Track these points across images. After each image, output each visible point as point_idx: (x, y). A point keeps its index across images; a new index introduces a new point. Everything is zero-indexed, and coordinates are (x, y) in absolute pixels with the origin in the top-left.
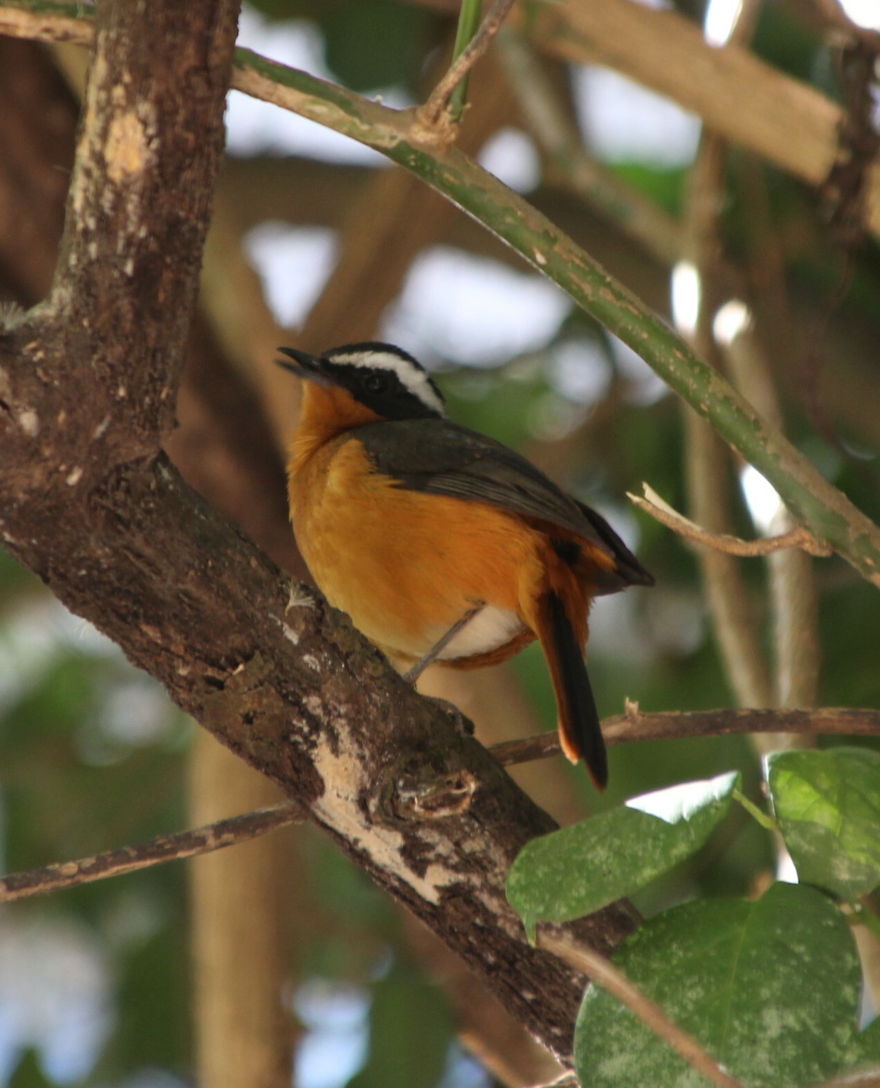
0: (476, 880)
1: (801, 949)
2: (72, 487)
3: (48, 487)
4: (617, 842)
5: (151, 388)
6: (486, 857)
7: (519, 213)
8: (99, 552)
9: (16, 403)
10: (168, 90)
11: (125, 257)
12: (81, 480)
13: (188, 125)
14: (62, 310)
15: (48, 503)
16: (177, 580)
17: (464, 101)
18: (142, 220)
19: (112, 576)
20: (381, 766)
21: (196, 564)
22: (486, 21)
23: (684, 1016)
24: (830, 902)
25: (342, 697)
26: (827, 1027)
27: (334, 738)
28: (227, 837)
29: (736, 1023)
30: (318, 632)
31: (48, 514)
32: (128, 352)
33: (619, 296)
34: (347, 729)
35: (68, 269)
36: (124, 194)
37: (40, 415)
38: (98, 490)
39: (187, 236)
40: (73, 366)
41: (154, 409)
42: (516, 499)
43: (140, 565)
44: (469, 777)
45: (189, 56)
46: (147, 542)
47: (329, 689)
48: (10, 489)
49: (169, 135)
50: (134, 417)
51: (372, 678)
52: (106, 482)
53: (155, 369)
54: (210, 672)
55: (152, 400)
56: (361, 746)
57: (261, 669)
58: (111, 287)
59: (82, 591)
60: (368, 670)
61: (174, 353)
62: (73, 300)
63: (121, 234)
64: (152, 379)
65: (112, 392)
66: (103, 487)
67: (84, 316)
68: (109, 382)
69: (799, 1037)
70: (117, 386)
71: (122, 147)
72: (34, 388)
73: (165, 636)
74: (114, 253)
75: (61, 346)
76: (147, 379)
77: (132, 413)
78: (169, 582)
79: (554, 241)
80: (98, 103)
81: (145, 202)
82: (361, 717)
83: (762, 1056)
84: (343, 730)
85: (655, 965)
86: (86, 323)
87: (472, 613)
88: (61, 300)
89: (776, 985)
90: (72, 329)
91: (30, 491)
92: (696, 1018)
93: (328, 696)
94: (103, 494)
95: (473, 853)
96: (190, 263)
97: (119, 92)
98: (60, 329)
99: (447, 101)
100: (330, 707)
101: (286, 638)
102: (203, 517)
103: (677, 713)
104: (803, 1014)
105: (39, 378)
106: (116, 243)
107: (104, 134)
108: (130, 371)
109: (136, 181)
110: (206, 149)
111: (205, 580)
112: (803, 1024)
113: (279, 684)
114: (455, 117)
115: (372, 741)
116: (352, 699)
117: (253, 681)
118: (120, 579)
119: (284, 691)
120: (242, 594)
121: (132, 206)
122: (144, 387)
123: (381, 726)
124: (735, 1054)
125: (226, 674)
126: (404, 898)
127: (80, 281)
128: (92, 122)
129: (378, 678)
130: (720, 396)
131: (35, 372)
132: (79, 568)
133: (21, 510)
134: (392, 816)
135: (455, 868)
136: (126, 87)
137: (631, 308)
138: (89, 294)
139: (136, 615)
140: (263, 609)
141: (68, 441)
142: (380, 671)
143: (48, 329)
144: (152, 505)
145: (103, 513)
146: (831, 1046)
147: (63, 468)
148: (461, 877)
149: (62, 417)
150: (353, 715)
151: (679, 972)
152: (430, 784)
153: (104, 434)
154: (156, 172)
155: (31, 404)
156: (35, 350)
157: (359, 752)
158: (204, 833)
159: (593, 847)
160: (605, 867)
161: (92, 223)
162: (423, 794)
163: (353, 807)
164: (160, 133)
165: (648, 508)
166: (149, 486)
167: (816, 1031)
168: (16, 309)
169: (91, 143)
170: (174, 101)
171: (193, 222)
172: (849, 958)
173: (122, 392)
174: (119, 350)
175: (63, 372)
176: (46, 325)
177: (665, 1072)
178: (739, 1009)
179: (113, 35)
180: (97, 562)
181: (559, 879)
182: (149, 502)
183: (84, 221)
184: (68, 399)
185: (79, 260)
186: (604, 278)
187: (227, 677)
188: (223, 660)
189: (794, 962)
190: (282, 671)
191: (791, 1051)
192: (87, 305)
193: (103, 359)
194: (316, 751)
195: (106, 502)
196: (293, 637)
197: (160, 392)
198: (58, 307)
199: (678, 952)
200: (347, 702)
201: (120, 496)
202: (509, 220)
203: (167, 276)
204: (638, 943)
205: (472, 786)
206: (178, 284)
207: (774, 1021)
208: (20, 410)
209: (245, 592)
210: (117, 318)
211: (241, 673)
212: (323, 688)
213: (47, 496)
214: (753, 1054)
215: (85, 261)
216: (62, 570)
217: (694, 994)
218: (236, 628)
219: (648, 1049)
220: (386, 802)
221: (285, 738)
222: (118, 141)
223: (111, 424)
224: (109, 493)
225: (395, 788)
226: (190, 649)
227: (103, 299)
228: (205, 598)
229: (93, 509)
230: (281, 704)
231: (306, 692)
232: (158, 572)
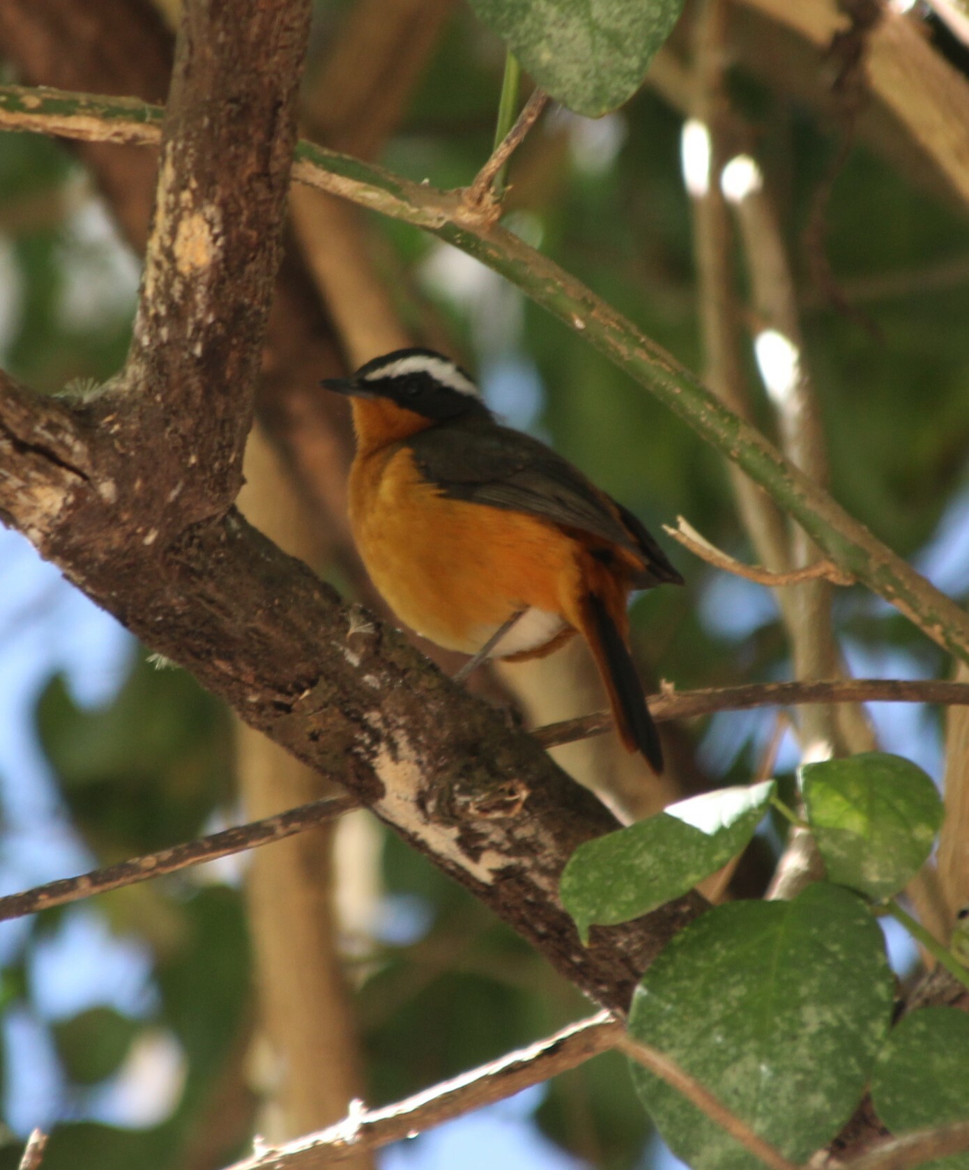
0: (527, 862)
1: (835, 948)
2: (149, 546)
3: (126, 548)
4: (662, 849)
5: (220, 454)
6: (536, 842)
7: (559, 283)
8: (174, 601)
9: (96, 474)
10: (232, 195)
11: (193, 341)
12: (156, 541)
13: (251, 224)
14: (136, 385)
15: (127, 561)
16: (246, 620)
17: (505, 183)
18: (209, 308)
19: (186, 621)
20: (439, 770)
21: (264, 604)
22: (525, 111)
23: (729, 1012)
24: (861, 902)
25: (401, 709)
26: (862, 1021)
27: (393, 747)
28: (294, 826)
29: (777, 1020)
30: (377, 653)
31: (126, 571)
32: (198, 425)
33: (652, 355)
34: (405, 739)
35: (141, 349)
36: (193, 286)
37: (119, 484)
38: (172, 548)
39: (252, 319)
40: (148, 438)
41: (223, 473)
42: (556, 511)
43: (212, 609)
44: (521, 786)
45: (252, 164)
46: (218, 589)
47: (388, 704)
48: (91, 550)
49: (234, 234)
50: (205, 481)
51: (428, 690)
52: (180, 540)
53: (224, 438)
54: (278, 698)
55: (221, 464)
56: (419, 753)
57: (325, 692)
58: (181, 367)
59: (159, 633)
60: (424, 683)
61: (240, 422)
62: (146, 378)
63: (191, 320)
64: (221, 447)
65: (184, 460)
66: (177, 545)
67: (157, 392)
68: (181, 451)
69: (837, 1032)
70: (188, 455)
71: (190, 244)
72: (112, 459)
73: (236, 668)
74: (184, 338)
75: (136, 420)
76: (216, 447)
77: (203, 478)
78: (239, 622)
79: (591, 307)
80: (167, 204)
81: (212, 292)
82: (417, 727)
83: (803, 1051)
84: (402, 739)
85: (700, 964)
86: (158, 398)
87: (517, 616)
88: (135, 376)
89: (815, 982)
90: (146, 403)
91: (108, 552)
92: (740, 1015)
93: (387, 710)
94: (177, 551)
95: (523, 839)
96: (254, 343)
97: (186, 196)
98: (134, 403)
99: (490, 183)
100: (390, 720)
101: (347, 661)
102: (268, 559)
103: (709, 690)
104: (840, 1010)
105: (115, 451)
106: (185, 327)
107: (173, 232)
108: (200, 441)
109: (202, 275)
110: (268, 244)
111: (272, 617)
112: (840, 1020)
113: (343, 703)
114: (497, 198)
115: (428, 748)
116: (410, 710)
117: (318, 704)
118: (194, 623)
119: (347, 710)
120: (306, 626)
121: (200, 296)
122: (213, 454)
123: (437, 733)
124: (777, 1049)
125: (292, 699)
126: (460, 879)
127: (153, 361)
128: (162, 221)
129: (433, 690)
130: (749, 443)
131: (112, 445)
132: (156, 615)
133: (102, 569)
134: (448, 815)
135: (508, 853)
136: (193, 192)
137: (664, 365)
138: (161, 373)
139: (209, 652)
140: (327, 637)
141: (144, 506)
142: (435, 683)
143: (123, 402)
144: (222, 555)
145: (177, 567)
146: (866, 1040)
147: (139, 530)
148: (513, 861)
149: (138, 484)
150: (410, 726)
151: (722, 970)
152: (485, 790)
153: (178, 498)
154: (222, 266)
155: (109, 474)
156: (111, 423)
157: (417, 758)
158: (272, 823)
159: (639, 853)
160: (651, 873)
161: (163, 310)
162: (478, 799)
163: (412, 807)
164: (225, 231)
165: (683, 540)
166: (218, 538)
167: (852, 1027)
168: (93, 385)
169: (161, 239)
170: (236, 202)
171: (256, 307)
172: (880, 955)
173: (193, 460)
174: (190, 422)
175: (139, 444)
176: (121, 398)
177: (712, 1067)
178: (780, 1006)
179: (180, 146)
180: (173, 609)
181: (609, 883)
182: (220, 553)
183: (156, 308)
184: (143, 468)
185: (151, 341)
186: (637, 338)
187: (295, 701)
188: (290, 687)
189: (829, 961)
190: (346, 693)
191: (830, 1046)
192: (160, 382)
193: (175, 431)
194: (377, 760)
195: (180, 558)
196: (354, 660)
197: (229, 457)
198: (132, 382)
199: (721, 952)
200: (404, 714)
201: (193, 551)
202: (549, 289)
203: (234, 356)
204: (683, 943)
205: (524, 794)
206: (244, 362)
207: (813, 1018)
208: (99, 480)
209: (309, 624)
210: (188, 394)
211: (307, 697)
212: (384, 703)
213: (125, 555)
214: (794, 1049)
215: (156, 343)
216: (140, 618)
217: (738, 992)
218: (302, 658)
219: (696, 1045)
220: (443, 804)
221: (348, 750)
222: (186, 239)
223: (184, 489)
224: (183, 550)
225: (451, 791)
226: (259, 678)
227: (175, 377)
228: (273, 633)
229: (168, 565)
230: (344, 722)
231: (367, 709)
232: (229, 615)
